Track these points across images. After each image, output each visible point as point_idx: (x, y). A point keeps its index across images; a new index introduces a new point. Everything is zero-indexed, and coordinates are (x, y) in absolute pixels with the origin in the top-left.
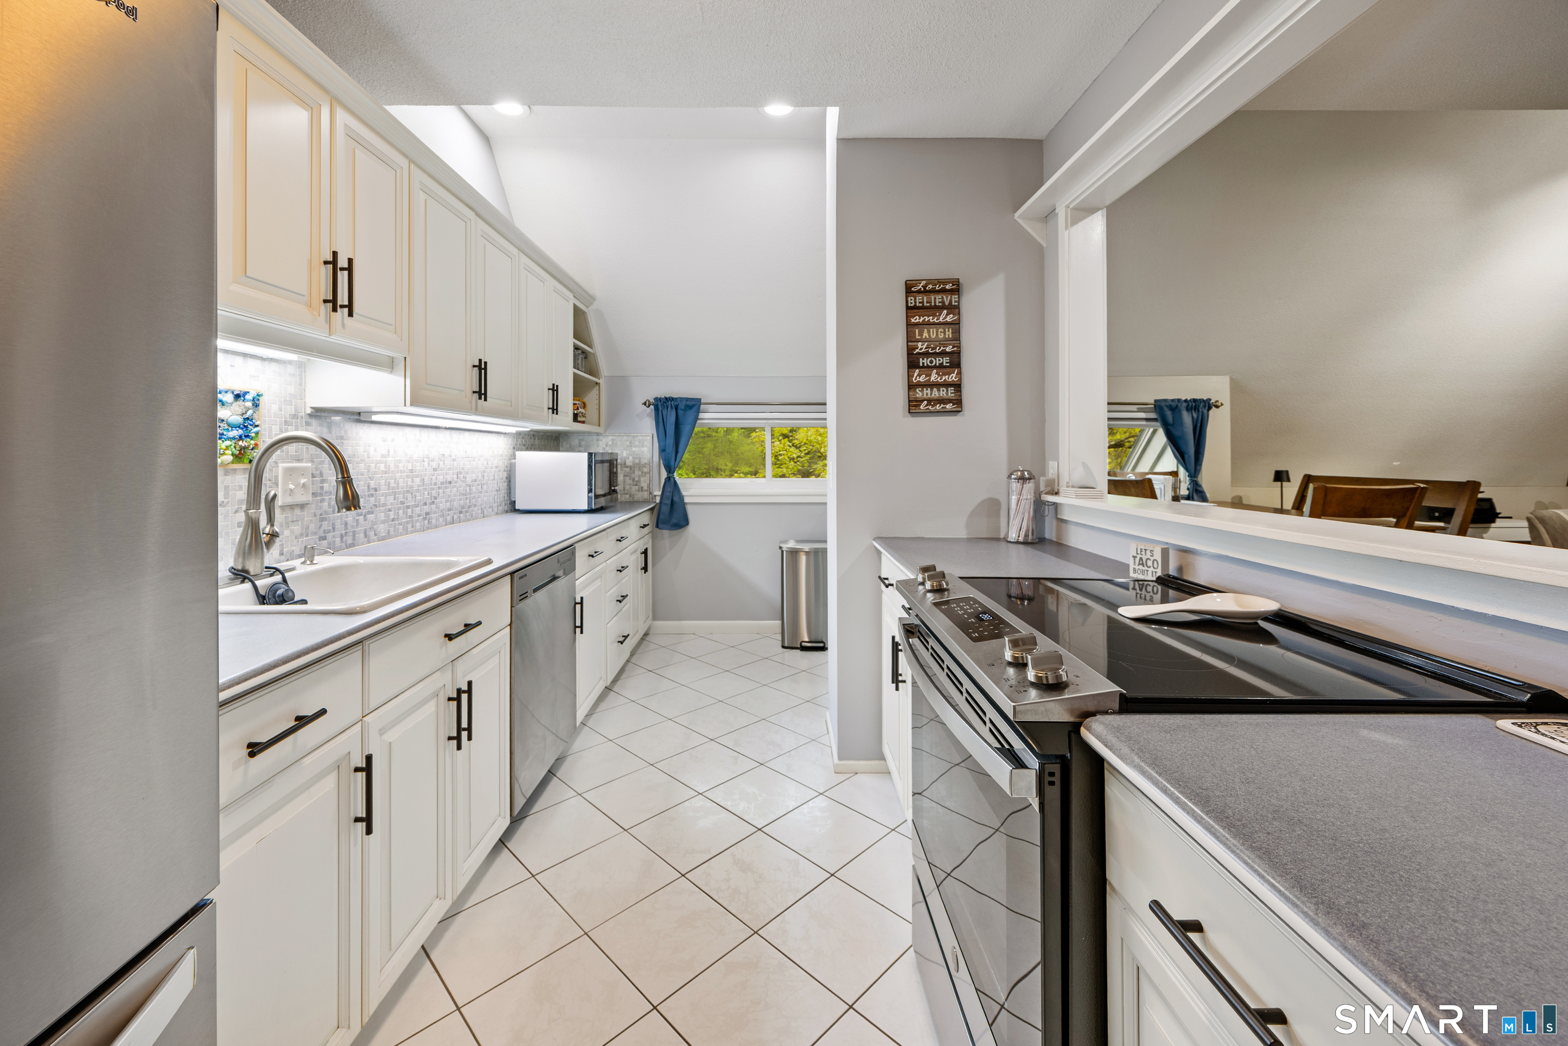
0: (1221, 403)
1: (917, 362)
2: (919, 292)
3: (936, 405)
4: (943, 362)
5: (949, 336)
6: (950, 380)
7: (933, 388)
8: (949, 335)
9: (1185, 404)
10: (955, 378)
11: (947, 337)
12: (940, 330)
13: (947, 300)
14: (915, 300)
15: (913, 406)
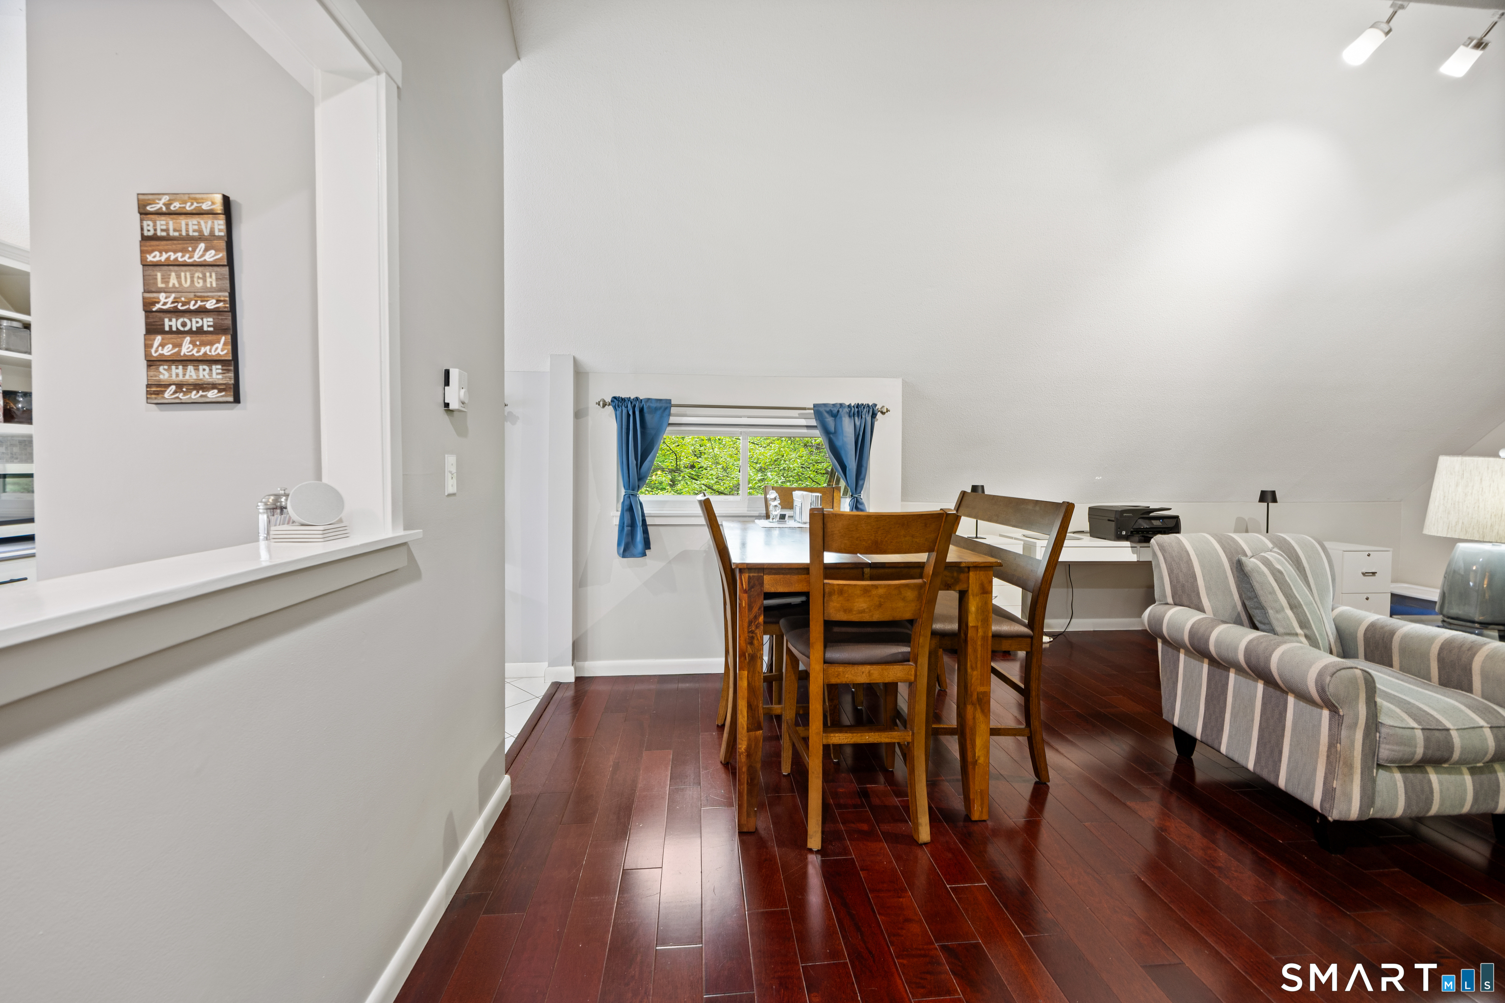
0: (887, 409)
1: (160, 325)
2: (159, 213)
3: (191, 392)
4: (202, 326)
5: (211, 285)
6: (213, 353)
7: (187, 366)
8: (211, 282)
9: (847, 410)
10: (222, 351)
11: (209, 285)
12: (196, 275)
13: (206, 228)
14: (155, 225)
15: (155, 390)
